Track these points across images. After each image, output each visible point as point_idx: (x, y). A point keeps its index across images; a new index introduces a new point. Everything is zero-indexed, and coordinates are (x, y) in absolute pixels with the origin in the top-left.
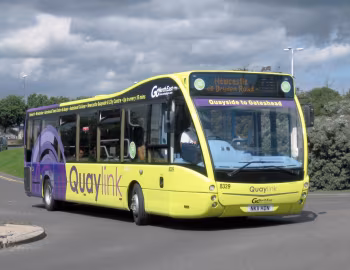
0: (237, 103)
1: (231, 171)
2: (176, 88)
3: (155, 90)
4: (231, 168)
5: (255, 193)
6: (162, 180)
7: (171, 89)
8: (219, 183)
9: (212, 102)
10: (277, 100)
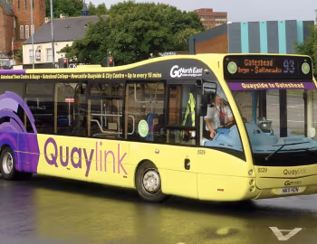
0: (266, 85)
1: (266, 155)
2: (206, 70)
3: (176, 69)
4: (266, 152)
5: (288, 176)
6: (187, 161)
7: (200, 71)
8: (257, 167)
9: (244, 86)
10: (299, 82)
